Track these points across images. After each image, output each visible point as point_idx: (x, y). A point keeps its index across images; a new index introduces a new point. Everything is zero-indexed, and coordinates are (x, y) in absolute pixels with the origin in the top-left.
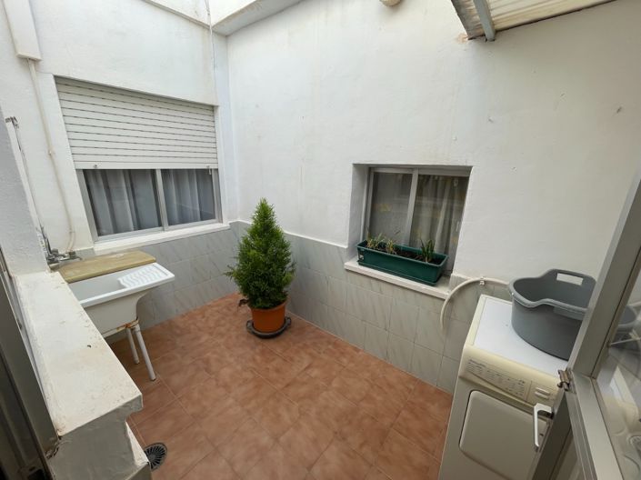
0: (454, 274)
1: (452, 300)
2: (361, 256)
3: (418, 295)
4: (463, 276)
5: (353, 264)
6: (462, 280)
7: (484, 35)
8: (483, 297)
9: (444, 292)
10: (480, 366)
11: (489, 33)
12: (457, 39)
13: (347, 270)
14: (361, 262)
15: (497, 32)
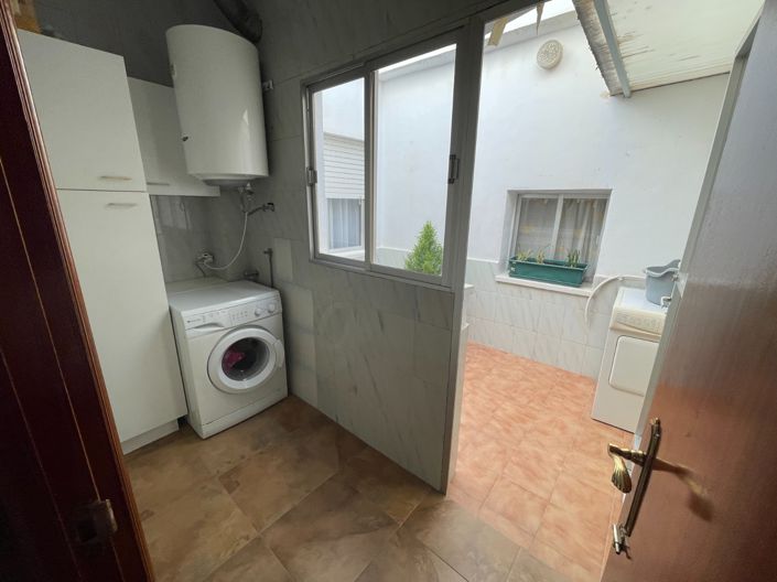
0: (597, 275)
1: (594, 297)
2: (512, 269)
3: (565, 296)
4: (604, 276)
5: (505, 277)
6: (604, 279)
7: (622, 93)
8: (621, 289)
9: (588, 291)
10: (625, 316)
11: (627, 93)
12: (601, 96)
13: (499, 282)
14: (512, 274)
15: (633, 92)
